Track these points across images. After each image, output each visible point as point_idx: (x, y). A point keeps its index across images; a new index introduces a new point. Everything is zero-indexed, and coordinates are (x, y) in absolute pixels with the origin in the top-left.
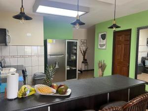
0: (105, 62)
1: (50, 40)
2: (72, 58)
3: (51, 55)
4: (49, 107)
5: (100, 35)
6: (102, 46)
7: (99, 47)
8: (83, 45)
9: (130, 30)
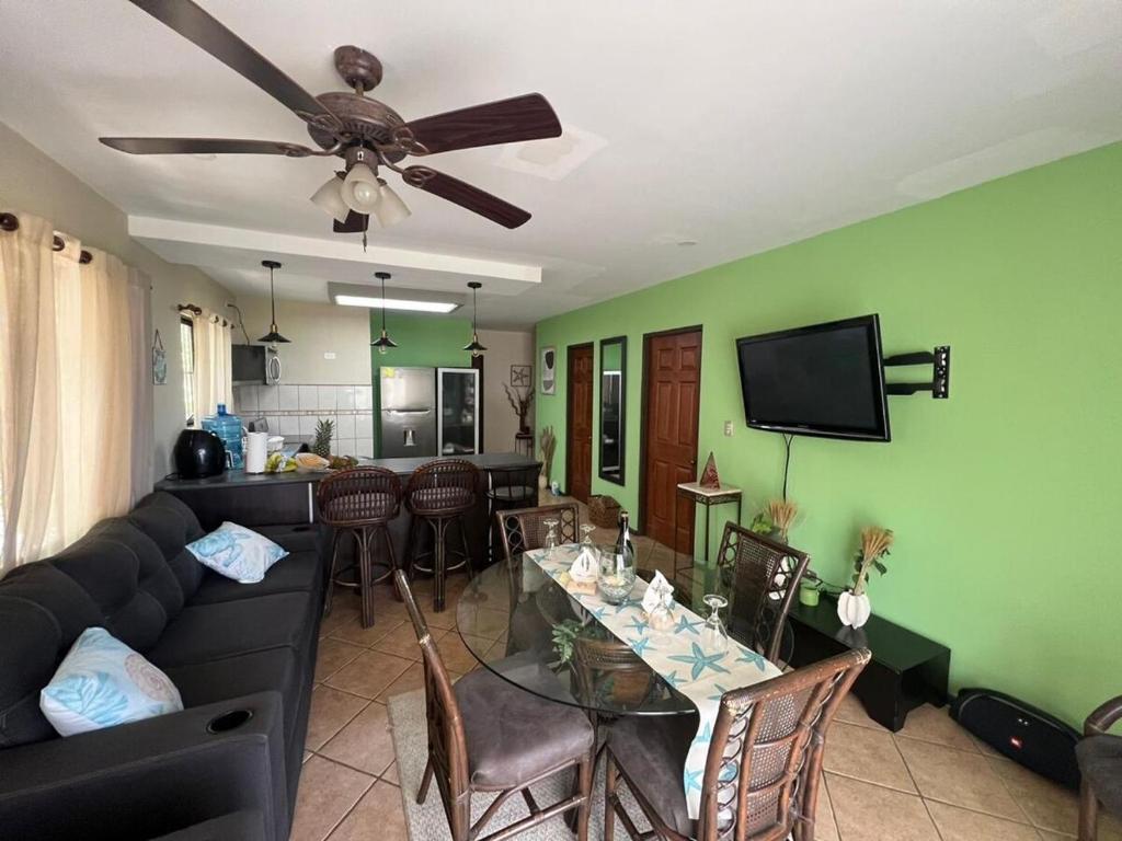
0: (554, 433)
1: (389, 368)
2: (464, 420)
3: (399, 411)
4: (310, 485)
5: (544, 353)
6: (548, 384)
7: (543, 390)
8: (519, 382)
9: (590, 346)
